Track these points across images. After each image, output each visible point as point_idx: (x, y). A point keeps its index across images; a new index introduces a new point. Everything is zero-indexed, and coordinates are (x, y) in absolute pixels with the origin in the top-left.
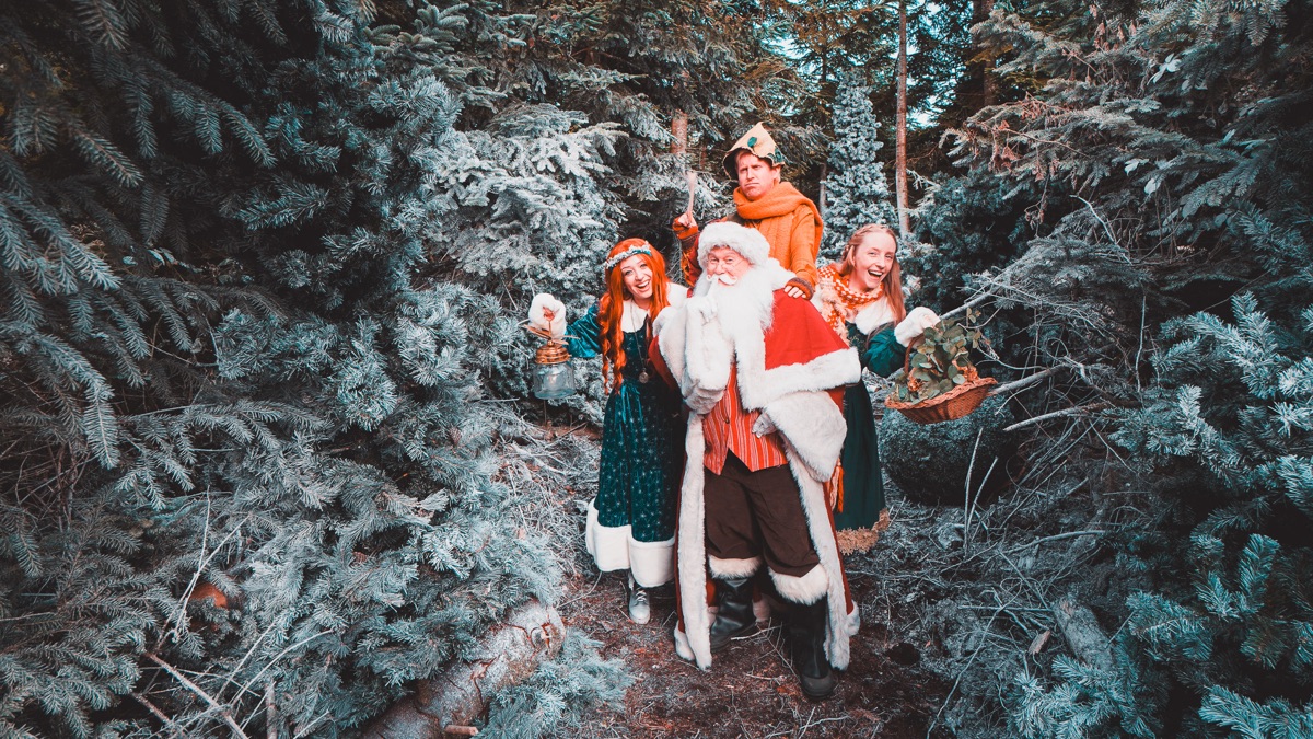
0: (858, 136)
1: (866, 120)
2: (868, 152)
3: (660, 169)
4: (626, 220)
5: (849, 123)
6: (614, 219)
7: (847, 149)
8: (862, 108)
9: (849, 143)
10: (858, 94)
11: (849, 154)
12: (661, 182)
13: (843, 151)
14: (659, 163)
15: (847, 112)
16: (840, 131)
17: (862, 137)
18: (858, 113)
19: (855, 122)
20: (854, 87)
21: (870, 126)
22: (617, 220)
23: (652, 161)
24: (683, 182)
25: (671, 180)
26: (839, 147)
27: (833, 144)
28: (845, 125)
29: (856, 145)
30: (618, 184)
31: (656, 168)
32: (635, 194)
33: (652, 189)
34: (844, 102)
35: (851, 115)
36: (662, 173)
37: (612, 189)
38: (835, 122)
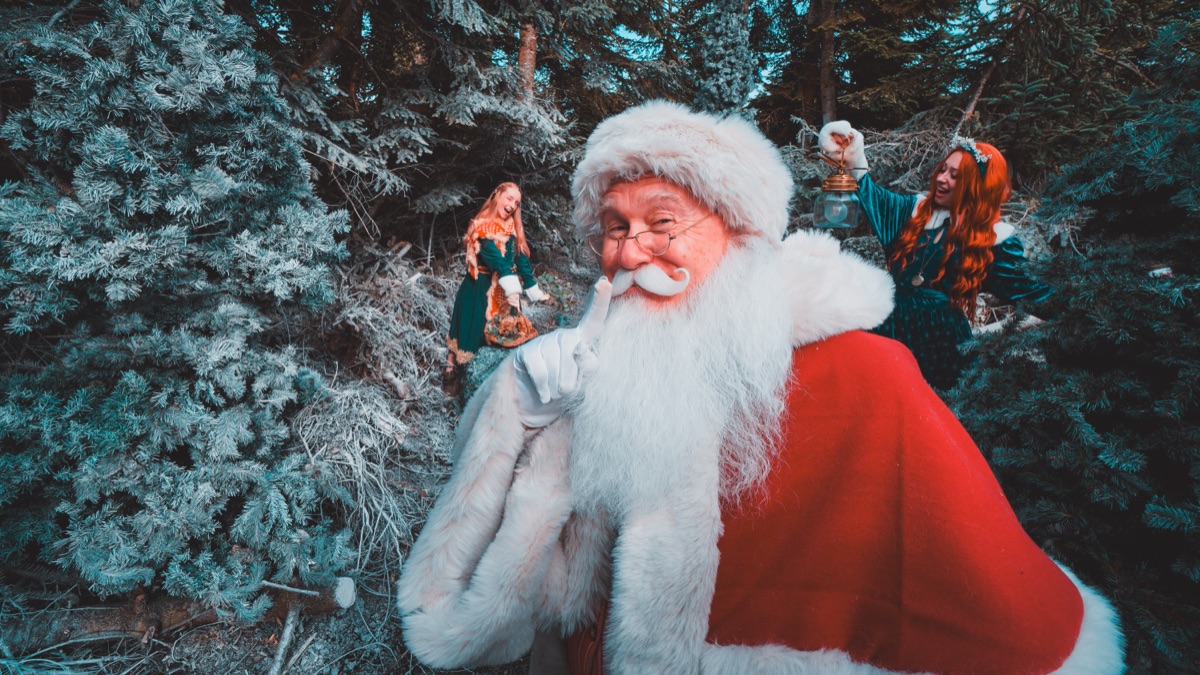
0: (732, 73)
1: (742, 55)
2: (741, 93)
3: (484, 86)
4: (431, 152)
5: (722, 57)
6: (412, 149)
7: (719, 87)
8: (739, 39)
9: (721, 80)
10: (734, 21)
11: (720, 94)
12: (482, 103)
13: (714, 90)
14: (481, 76)
15: (721, 43)
16: (712, 65)
17: (737, 74)
18: (734, 45)
19: (729, 55)
20: (731, 12)
21: (746, 62)
22: (416, 151)
23: (472, 72)
24: (516, 108)
25: (501, 104)
26: (710, 85)
27: (702, 81)
28: (717, 58)
29: (729, 83)
30: (422, 101)
31: (478, 84)
32: (443, 115)
33: (468, 110)
34: (718, 30)
35: (725, 47)
36: (483, 91)
37: (413, 108)
38: (706, 54)
